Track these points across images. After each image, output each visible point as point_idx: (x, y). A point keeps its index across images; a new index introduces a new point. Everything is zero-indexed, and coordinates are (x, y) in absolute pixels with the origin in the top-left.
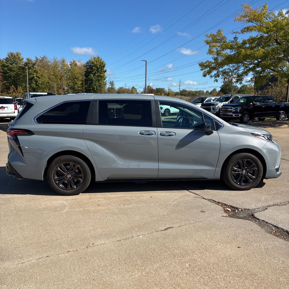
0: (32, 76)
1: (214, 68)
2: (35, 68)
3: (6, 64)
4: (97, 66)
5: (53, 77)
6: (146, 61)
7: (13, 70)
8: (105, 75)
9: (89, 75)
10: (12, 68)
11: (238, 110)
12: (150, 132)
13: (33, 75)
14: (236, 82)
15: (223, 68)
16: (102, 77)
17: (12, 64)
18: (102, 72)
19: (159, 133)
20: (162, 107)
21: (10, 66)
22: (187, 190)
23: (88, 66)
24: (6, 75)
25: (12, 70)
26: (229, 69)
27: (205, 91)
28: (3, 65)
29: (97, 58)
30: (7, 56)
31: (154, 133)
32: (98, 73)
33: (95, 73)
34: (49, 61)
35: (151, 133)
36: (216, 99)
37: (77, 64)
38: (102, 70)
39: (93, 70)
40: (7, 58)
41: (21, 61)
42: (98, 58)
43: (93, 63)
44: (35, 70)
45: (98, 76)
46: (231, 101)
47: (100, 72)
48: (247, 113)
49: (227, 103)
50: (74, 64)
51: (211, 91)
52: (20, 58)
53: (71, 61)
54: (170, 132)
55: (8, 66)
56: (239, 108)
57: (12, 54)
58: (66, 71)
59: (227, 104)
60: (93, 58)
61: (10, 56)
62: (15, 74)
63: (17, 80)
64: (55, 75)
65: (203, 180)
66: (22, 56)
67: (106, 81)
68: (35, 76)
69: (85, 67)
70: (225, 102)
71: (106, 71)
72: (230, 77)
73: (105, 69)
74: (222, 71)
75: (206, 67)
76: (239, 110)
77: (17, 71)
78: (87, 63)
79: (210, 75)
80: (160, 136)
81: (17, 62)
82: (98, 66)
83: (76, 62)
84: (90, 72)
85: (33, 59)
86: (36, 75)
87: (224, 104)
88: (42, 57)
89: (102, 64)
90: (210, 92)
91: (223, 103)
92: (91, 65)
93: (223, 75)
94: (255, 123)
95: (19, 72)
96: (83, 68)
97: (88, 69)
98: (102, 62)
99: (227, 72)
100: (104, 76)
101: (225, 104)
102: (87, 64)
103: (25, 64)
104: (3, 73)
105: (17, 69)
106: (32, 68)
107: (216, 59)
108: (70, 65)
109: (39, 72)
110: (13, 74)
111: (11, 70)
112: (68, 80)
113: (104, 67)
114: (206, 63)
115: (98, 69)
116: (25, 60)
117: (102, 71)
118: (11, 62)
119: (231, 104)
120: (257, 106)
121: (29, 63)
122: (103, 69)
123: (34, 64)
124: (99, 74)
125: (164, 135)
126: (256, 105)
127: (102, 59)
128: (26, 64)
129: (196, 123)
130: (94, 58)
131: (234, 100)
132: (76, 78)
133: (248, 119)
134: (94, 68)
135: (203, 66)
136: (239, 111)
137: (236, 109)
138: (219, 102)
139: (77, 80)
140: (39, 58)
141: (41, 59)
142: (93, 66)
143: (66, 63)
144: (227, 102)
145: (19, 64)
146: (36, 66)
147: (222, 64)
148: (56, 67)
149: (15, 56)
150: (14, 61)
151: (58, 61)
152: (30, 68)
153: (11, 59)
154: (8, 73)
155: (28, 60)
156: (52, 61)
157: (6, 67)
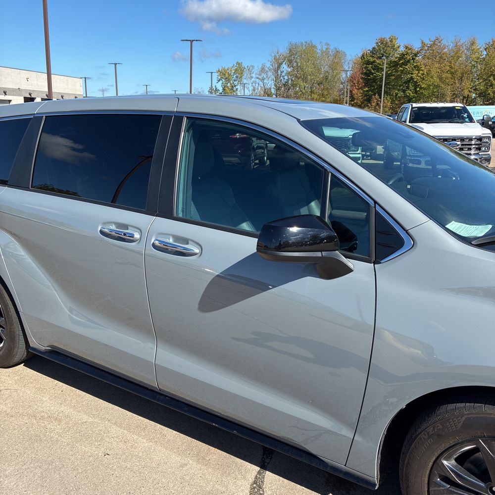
0: (409, 76)
2: (417, 62)
3: (372, 59)
5: (447, 75)
7: (382, 68)
10: (380, 64)
13: (412, 74)
17: (380, 58)
21: (378, 61)
24: (369, 78)
25: (380, 68)
30: (375, 45)
34: (444, 45)
40: (374, 48)
41: (396, 50)
44: (416, 66)
52: (394, 46)
53: (488, 42)
55: (374, 62)
57: (382, 41)
58: (476, 61)
61: (379, 44)
64: (452, 71)
66: (397, 43)
68: (414, 76)
81: (389, 54)
85: (417, 47)
88: (433, 39)
103: (400, 55)
104: (365, 74)
109: (423, 68)
111: (377, 68)
116: (402, 49)
118: (379, 54)
121: (407, 53)
123: (416, 54)
128: (402, 56)
140: (427, 42)
141: (431, 43)
143: (478, 47)
145: (392, 57)
146: (419, 58)
148: (456, 55)
149: (387, 43)
150: (384, 52)
151: (463, 44)
152: (409, 61)
153: (380, 50)
154: (372, 74)
155: (407, 47)
156: (452, 45)
157: (371, 64)
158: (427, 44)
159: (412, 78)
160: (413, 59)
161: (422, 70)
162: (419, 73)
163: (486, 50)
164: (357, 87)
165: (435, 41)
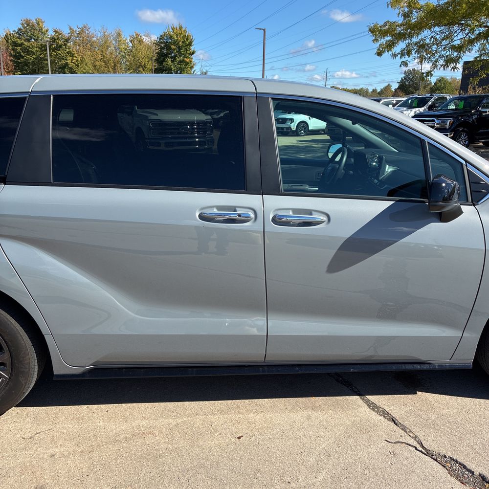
0: (63, 62)
1: (401, 36)
2: (69, 48)
3: (19, 41)
4: (178, 43)
5: (101, 63)
6: (264, 30)
7: (32, 52)
8: (193, 60)
9: (164, 60)
10: (30, 47)
11: (446, 124)
12: (240, 211)
13: (66, 60)
14: (445, 65)
15: (420, 37)
16: (187, 64)
17: (29, 41)
18: (187, 55)
19: (271, 217)
20: (293, 118)
21: (26, 43)
22: (360, 394)
23: (161, 43)
24: (19, 61)
25: (30, 51)
26: (432, 37)
27: (370, 90)
28: (13, 42)
29: (178, 28)
30: (20, 26)
31: (252, 215)
32: (180, 56)
33: (176, 56)
34: (92, 34)
35: (239, 215)
36: (398, 102)
37: (142, 40)
38: (187, 50)
39: (172, 51)
40: (20, 29)
41: (45, 34)
42: (181, 28)
43: (171, 37)
44: (69, 52)
45: (181, 62)
46: (429, 106)
47: (183, 54)
48: (465, 132)
49: (422, 110)
50: (137, 40)
51: (382, 90)
52: (42, 29)
53: (131, 34)
54: (310, 212)
55: (22, 44)
56: (449, 121)
57: (28, 23)
58: (124, 52)
59: (422, 113)
60: (170, 28)
61: (26, 25)
62: (36, 59)
63: (39, 70)
64: (105, 59)
65: (418, 367)
66: (45, 26)
67: (195, 71)
68: (69, 62)
69: (157, 46)
70: (417, 109)
71: (193, 53)
72: (433, 55)
73: (192, 48)
74: (416, 44)
75: (384, 34)
76: (448, 124)
77: (38, 53)
78: (161, 37)
79: (390, 52)
80: (272, 227)
81: (38, 37)
82: (181, 43)
83: (141, 37)
84: (166, 55)
85: (66, 32)
86: (72, 60)
87: (415, 112)
88: (81, 26)
89: (187, 39)
90: (379, 90)
91: (414, 110)
92: (167, 42)
93: (418, 52)
94: (482, 151)
95: (41, 54)
96: (154, 48)
97: (162, 48)
98: (188, 36)
99: (427, 45)
100: (190, 61)
101: (418, 112)
102: (160, 39)
103: (51, 39)
104: (15, 56)
105: (37, 49)
106: (64, 47)
107: (406, 15)
108: (131, 41)
109: (76, 55)
110: (31, 58)
111: (27, 51)
112: (129, 69)
113: (190, 44)
114: (385, 25)
115: (179, 48)
116: (51, 33)
117: (186, 52)
118: (27, 36)
119: (432, 113)
120: (486, 115)
121: (58, 38)
122: (190, 49)
123: (67, 40)
124: (182, 58)
125: (287, 224)
126: (484, 114)
127: (187, 30)
128: (53, 40)
129: (390, 170)
130: (173, 29)
131: (437, 105)
132: (142, 67)
133: (467, 142)
134: (173, 47)
135: (376, 32)
136: (448, 128)
137: (443, 122)
138: (405, 109)
139: (144, 70)
140: (75, 29)
141: (79, 30)
142: (171, 42)
143: (124, 39)
144: (423, 108)
145: (41, 40)
146: (70, 44)
147: (419, 27)
148: (105, 45)
149: (33, 25)
150: (32, 34)
151: (110, 34)
152: (61, 46)
153: (26, 31)
154: (23, 57)
155: (56, 32)
156: (99, 34)
157: (20, 46)
158: (76, 31)
159: (67, 64)
160: (65, 45)
161: (76, 57)
162: (72, 59)
163: (131, 42)
164: (7, 70)
165: (82, 29)
